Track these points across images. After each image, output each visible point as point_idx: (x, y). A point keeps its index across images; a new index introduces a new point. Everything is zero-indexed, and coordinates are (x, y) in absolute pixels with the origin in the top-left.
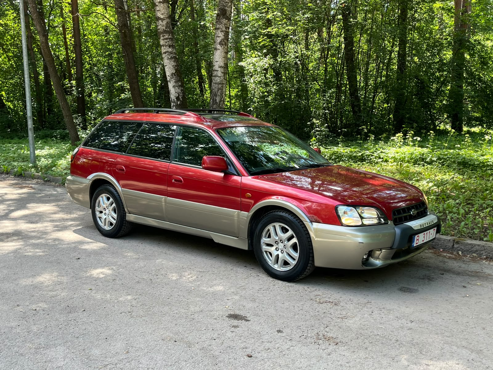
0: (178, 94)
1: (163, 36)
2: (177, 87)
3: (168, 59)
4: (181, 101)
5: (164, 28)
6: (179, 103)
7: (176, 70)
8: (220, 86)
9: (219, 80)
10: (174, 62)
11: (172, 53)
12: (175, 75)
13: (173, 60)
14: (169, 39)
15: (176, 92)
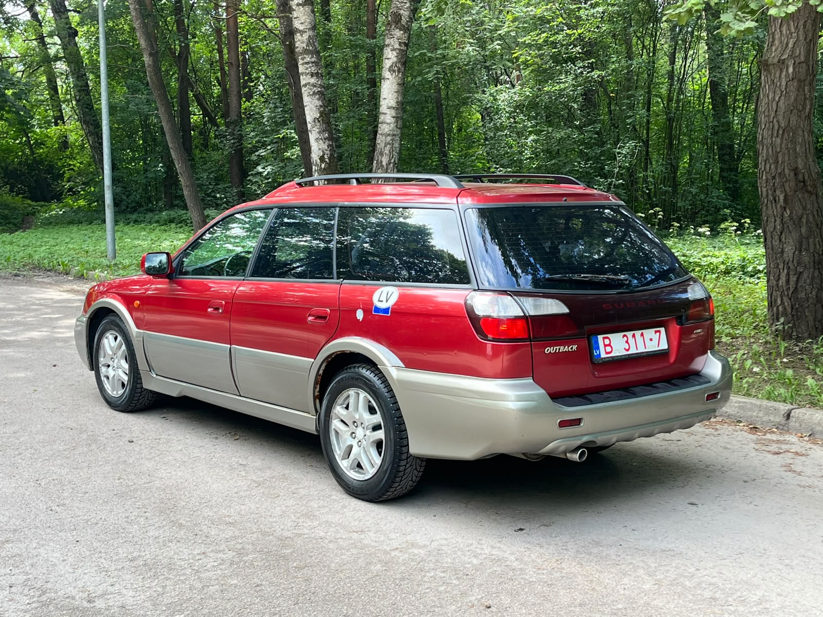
0: (323, 152)
1: (303, 59)
2: (321, 141)
3: (309, 95)
4: (327, 163)
5: (304, 45)
6: (323, 166)
7: (321, 113)
8: (389, 138)
9: (387, 130)
10: (319, 99)
11: (315, 87)
12: (319, 121)
13: (317, 96)
14: (313, 63)
15: (320, 149)
